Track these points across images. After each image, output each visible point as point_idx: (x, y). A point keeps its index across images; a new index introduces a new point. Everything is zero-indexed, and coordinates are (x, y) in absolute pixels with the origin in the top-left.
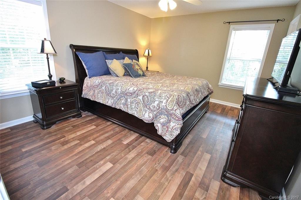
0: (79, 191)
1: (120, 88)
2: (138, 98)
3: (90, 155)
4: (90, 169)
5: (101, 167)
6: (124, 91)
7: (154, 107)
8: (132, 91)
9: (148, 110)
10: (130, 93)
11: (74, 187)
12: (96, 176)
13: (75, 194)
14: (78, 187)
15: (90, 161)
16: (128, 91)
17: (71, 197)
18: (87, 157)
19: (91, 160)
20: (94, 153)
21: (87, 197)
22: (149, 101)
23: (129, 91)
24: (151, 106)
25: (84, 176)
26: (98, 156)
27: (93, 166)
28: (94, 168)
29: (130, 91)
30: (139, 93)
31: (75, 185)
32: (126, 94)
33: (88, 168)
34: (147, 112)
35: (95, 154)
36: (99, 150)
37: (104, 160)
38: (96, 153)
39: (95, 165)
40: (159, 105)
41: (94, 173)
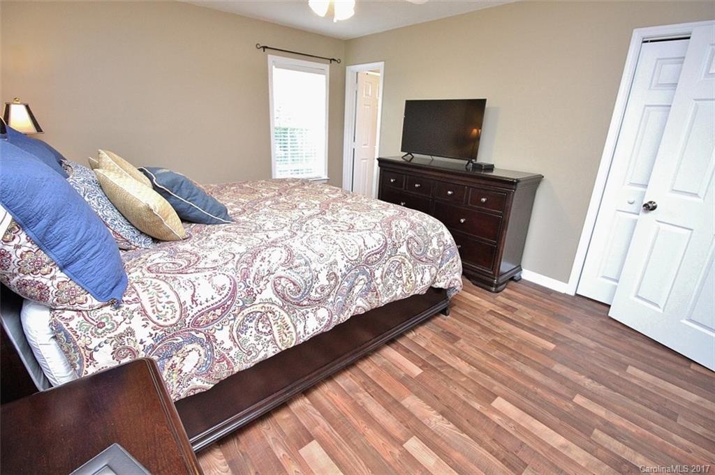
0: (588, 455)
1: (339, 256)
2: (398, 253)
3: (475, 446)
4: (524, 440)
5: (511, 419)
6: (355, 257)
7: (434, 251)
8: (378, 246)
9: (426, 266)
10: (376, 254)
11: (582, 465)
12: (538, 427)
13: (596, 459)
14: (578, 458)
15: (499, 444)
16: (369, 251)
17: (607, 467)
18: (483, 452)
19: (494, 439)
20: (464, 435)
21: (592, 437)
22: (422, 245)
23: (372, 249)
24: (428, 253)
25: (545, 450)
26: (473, 425)
27: (511, 434)
28: (516, 432)
29: (375, 248)
30: (396, 241)
31: (579, 466)
32: (366, 262)
33: (521, 446)
34: (426, 270)
35: (467, 434)
36: (451, 425)
37: (487, 414)
38: (464, 431)
39: (509, 430)
40: (441, 243)
41: (532, 431)
